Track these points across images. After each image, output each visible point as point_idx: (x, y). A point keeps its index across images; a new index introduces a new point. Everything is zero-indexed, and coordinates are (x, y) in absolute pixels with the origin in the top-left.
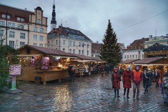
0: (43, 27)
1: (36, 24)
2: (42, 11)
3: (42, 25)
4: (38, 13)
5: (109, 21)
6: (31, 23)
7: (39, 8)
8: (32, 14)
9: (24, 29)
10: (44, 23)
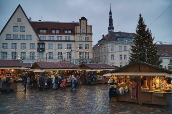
0: (88, 36)
1: (81, 34)
2: (86, 20)
3: (87, 34)
4: (82, 23)
5: (140, 15)
6: (77, 34)
7: (83, 18)
8: (77, 24)
9: (71, 40)
10: (89, 31)
